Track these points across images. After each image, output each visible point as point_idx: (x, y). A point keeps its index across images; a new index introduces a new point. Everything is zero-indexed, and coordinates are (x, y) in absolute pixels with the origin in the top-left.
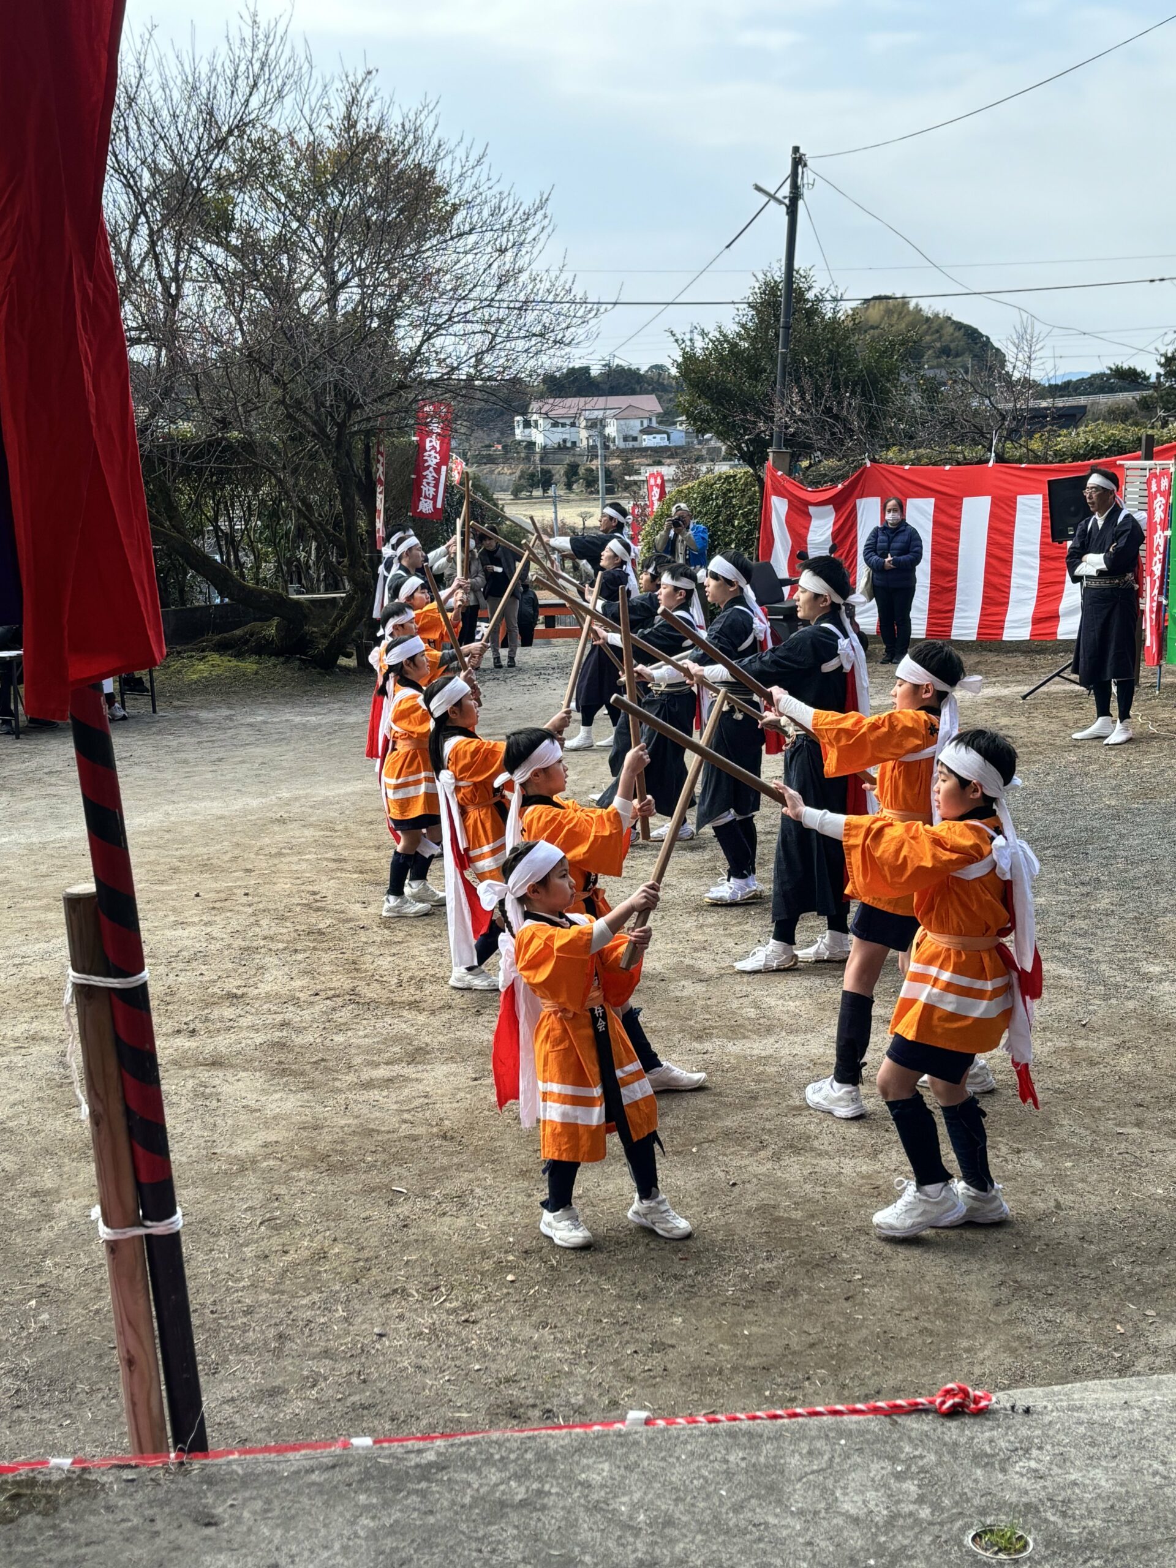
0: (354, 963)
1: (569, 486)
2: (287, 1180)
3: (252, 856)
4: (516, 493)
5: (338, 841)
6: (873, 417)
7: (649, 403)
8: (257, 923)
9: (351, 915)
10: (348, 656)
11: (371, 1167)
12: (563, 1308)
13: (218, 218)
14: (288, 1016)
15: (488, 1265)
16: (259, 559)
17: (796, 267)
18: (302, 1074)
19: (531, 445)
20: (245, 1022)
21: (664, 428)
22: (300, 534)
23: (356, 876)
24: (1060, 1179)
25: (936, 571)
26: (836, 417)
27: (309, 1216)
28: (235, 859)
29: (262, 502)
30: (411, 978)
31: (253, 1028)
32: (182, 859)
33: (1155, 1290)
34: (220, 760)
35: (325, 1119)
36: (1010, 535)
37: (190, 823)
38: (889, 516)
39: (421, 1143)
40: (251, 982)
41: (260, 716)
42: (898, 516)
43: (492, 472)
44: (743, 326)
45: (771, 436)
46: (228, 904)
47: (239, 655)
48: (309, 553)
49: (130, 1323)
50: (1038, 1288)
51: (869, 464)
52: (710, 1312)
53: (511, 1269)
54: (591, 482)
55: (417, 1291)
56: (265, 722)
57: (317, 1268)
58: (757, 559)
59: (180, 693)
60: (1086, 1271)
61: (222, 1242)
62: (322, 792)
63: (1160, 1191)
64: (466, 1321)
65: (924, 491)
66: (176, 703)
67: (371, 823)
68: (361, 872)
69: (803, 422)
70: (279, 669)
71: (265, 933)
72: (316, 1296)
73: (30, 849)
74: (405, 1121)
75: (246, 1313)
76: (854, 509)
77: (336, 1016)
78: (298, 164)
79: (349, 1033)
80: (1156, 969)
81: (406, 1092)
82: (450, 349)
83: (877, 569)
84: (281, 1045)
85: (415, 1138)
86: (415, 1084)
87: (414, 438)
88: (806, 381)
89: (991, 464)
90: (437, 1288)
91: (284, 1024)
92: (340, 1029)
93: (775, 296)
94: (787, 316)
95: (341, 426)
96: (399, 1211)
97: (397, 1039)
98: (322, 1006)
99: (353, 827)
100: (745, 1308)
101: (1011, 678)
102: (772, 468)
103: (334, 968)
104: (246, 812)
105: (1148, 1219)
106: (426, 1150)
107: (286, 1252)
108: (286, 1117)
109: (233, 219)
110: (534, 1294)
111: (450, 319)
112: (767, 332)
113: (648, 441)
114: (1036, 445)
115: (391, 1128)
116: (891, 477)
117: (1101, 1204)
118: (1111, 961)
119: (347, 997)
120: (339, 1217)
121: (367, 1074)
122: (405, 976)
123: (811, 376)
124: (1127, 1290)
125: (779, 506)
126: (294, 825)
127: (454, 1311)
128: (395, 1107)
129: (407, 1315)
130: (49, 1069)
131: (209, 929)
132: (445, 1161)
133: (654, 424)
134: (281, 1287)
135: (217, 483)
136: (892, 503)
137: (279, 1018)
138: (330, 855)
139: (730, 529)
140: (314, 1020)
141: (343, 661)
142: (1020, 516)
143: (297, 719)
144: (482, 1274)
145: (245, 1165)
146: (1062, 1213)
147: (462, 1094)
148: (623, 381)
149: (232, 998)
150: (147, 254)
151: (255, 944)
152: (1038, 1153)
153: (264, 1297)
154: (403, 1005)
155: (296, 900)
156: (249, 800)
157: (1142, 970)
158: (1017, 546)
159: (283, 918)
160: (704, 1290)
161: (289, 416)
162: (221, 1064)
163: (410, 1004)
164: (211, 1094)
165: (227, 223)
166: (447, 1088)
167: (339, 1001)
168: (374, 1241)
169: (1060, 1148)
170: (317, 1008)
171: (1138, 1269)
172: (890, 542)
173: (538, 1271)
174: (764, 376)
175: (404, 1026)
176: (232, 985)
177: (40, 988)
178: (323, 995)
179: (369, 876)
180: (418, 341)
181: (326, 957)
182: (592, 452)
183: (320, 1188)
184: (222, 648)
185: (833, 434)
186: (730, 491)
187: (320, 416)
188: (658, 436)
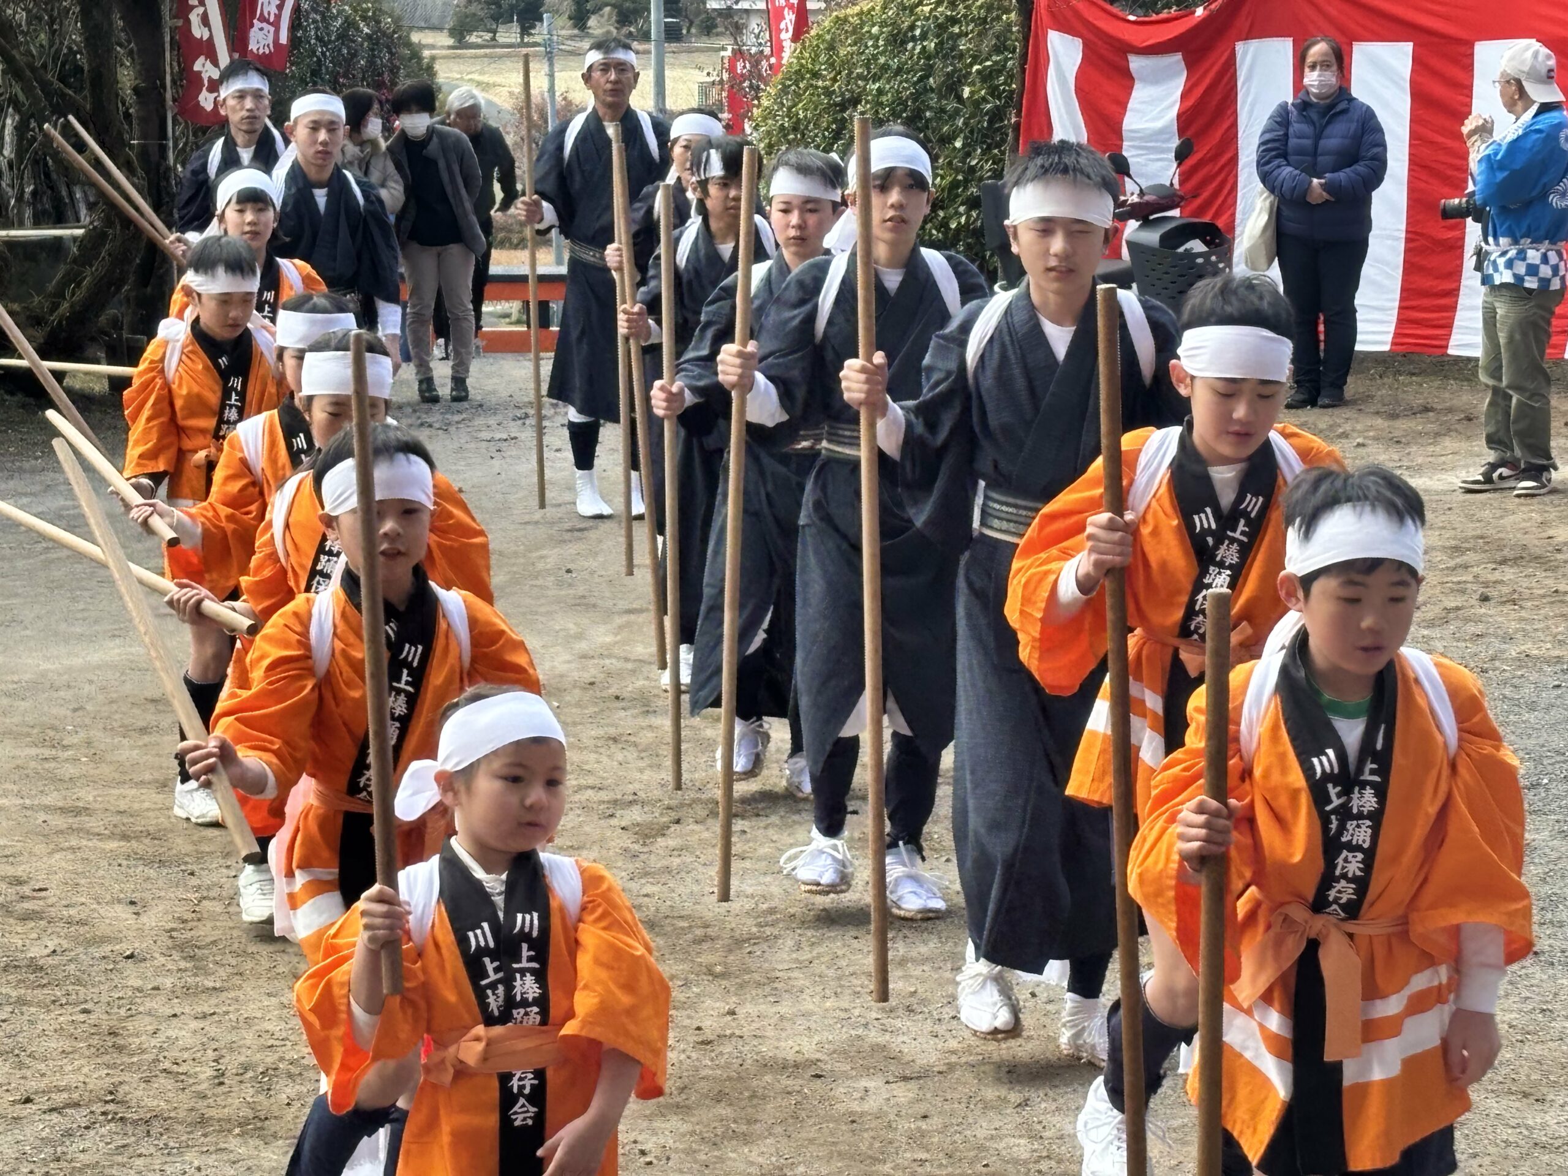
0: (112, 1033)
1: (580, 20)
4: (460, 32)
5: (70, 770)
9: (103, 929)
23: (113, 845)
25: (1418, 204)
38: (1312, 80)
62: (31, 661)
65: (1388, 25)
67: (143, 731)
68: (125, 837)
76: (1229, 67)
77: (73, 1147)
103: (66, 1044)
119: (98, 1108)
122: (231, 1063)
125: (1064, 55)
136: (1319, 49)
138: (52, 799)
139: (951, 105)
154: (225, 1126)
167: (80, 1117)
172: (1316, 137)
178: (42, 1102)
179: (144, 847)
181: (48, 1021)
186: (953, 21)
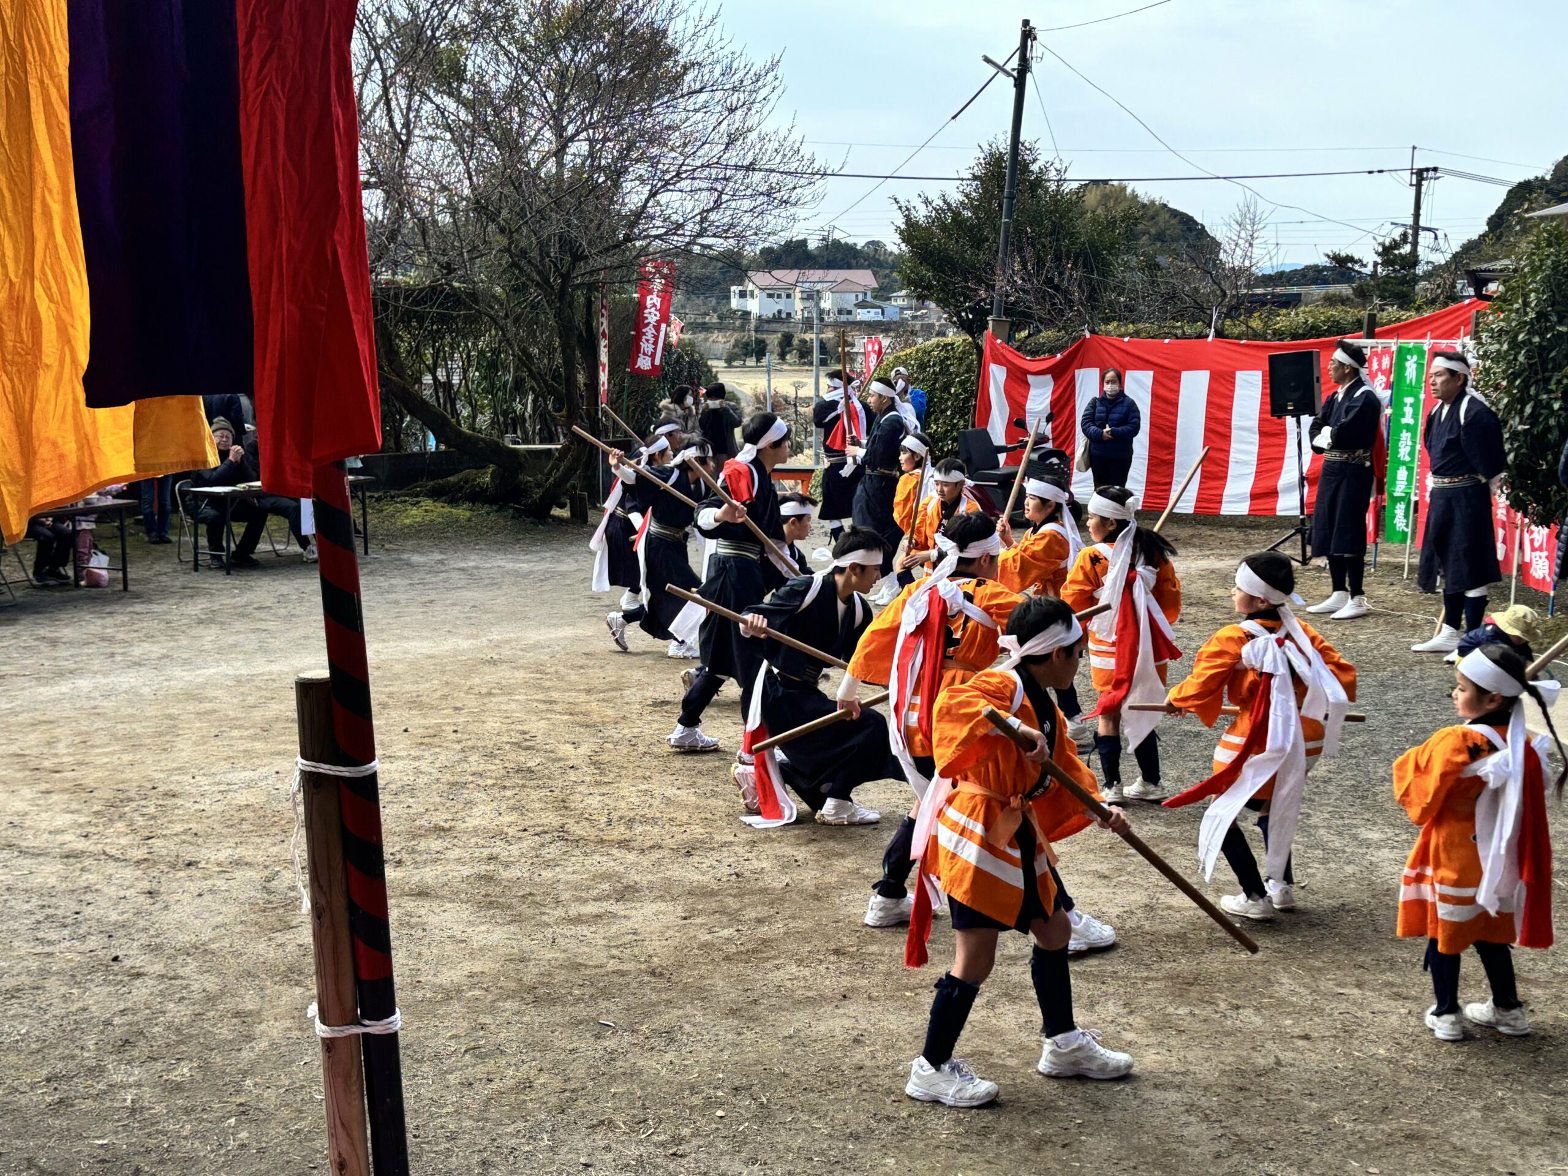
0: (563, 801)
1: (782, 356)
2: (492, 1010)
3: (462, 694)
4: (729, 361)
5: (548, 684)
6: (1093, 290)
7: (865, 278)
8: (465, 760)
9: (560, 755)
10: (562, 506)
11: (578, 1000)
12: (773, 1146)
13: (450, 69)
14: (496, 851)
15: (697, 1100)
16: (475, 410)
17: (1022, 139)
18: (510, 907)
19: (746, 314)
20: (453, 854)
21: (877, 303)
22: (519, 387)
23: (566, 717)
24: (1281, 1036)
25: (1154, 443)
26: (1057, 288)
27: (514, 1045)
28: (445, 697)
29: (482, 353)
30: (621, 818)
31: (459, 860)
32: (390, 695)
33: (1378, 1148)
34: (431, 602)
35: (532, 952)
36: (1229, 410)
37: (399, 661)
38: (1108, 388)
39: (628, 979)
40: (459, 816)
41: (472, 561)
42: (1116, 387)
43: (706, 340)
44: (967, 196)
45: (992, 303)
46: (436, 740)
47: (453, 502)
48: (525, 405)
49: (343, 1124)
50: (1258, 1142)
51: (1088, 335)
52: (923, 1155)
53: (721, 1105)
54: (804, 353)
55: (624, 1123)
56: (477, 568)
57: (522, 1097)
58: (973, 426)
59: (392, 537)
60: (1307, 1128)
61: (426, 1068)
62: (533, 636)
63: (1382, 1051)
64: (674, 1154)
65: (1144, 364)
66: (387, 546)
67: (581, 667)
68: (571, 714)
69: (1025, 291)
70: (493, 517)
71: (473, 769)
72: (521, 1125)
73: (239, 681)
74: (613, 957)
75: (450, 1139)
76: (1072, 381)
77: (544, 852)
78: (532, 19)
79: (558, 869)
80: (1374, 836)
81: (614, 929)
82: (677, 205)
83: (1094, 440)
84: (488, 879)
85: (622, 974)
86: (623, 921)
87: (635, 295)
88: (1029, 252)
89: (1210, 339)
90: (645, 1121)
91: (491, 858)
92: (548, 864)
93: (1000, 167)
94: (1011, 186)
95: (566, 278)
96: (606, 1044)
97: (606, 877)
98: (529, 842)
99: (563, 671)
100: (959, 1151)
101: (1225, 552)
102: (991, 336)
103: (543, 805)
104: (456, 653)
105: (1369, 1078)
106: (635, 985)
107: (490, 1080)
108: (493, 948)
109: (465, 71)
110: (743, 1132)
111: (678, 174)
112: (990, 204)
113: (862, 315)
114: (1256, 324)
115: (599, 962)
116: (1111, 350)
117: (1322, 1062)
118: (1330, 827)
119: (556, 834)
120: (544, 1049)
121: (574, 910)
122: (615, 816)
123: (1034, 246)
124: (1349, 1148)
125: (997, 374)
126: (505, 666)
127: (662, 1144)
128: (604, 942)
129: (614, 1146)
130: (253, 893)
131: (417, 764)
132: (654, 997)
133: (869, 298)
134: (486, 1115)
135: (438, 331)
136: (1110, 375)
137: (486, 852)
138: (540, 696)
139: (946, 396)
140: (522, 855)
141: (556, 512)
142: (1239, 392)
143: (510, 566)
144: (691, 1108)
145: (451, 994)
146: (1282, 1070)
147: (670, 933)
148: (839, 256)
149: (440, 831)
150: (380, 99)
151: (463, 780)
152: (1257, 1009)
153: (468, 1124)
154: (611, 843)
155: (505, 739)
156: (460, 642)
157: (1362, 836)
158: (1235, 421)
159: (492, 756)
160: (917, 1133)
161: (514, 265)
162: (427, 895)
163: (620, 843)
164: (417, 924)
165: (458, 73)
166: (656, 926)
167: (548, 838)
168: (581, 1073)
169: (1280, 1006)
170: (525, 844)
171: (1360, 1127)
172: (1108, 412)
173: (748, 1108)
174: (986, 245)
175: (612, 864)
176: (440, 818)
177: (246, 814)
178: (531, 831)
179: (580, 718)
180: (644, 197)
181: (534, 795)
182: (808, 324)
183: (526, 1019)
184: (435, 494)
185: (1054, 304)
186: (947, 358)
187: (544, 266)
188: (873, 311)
